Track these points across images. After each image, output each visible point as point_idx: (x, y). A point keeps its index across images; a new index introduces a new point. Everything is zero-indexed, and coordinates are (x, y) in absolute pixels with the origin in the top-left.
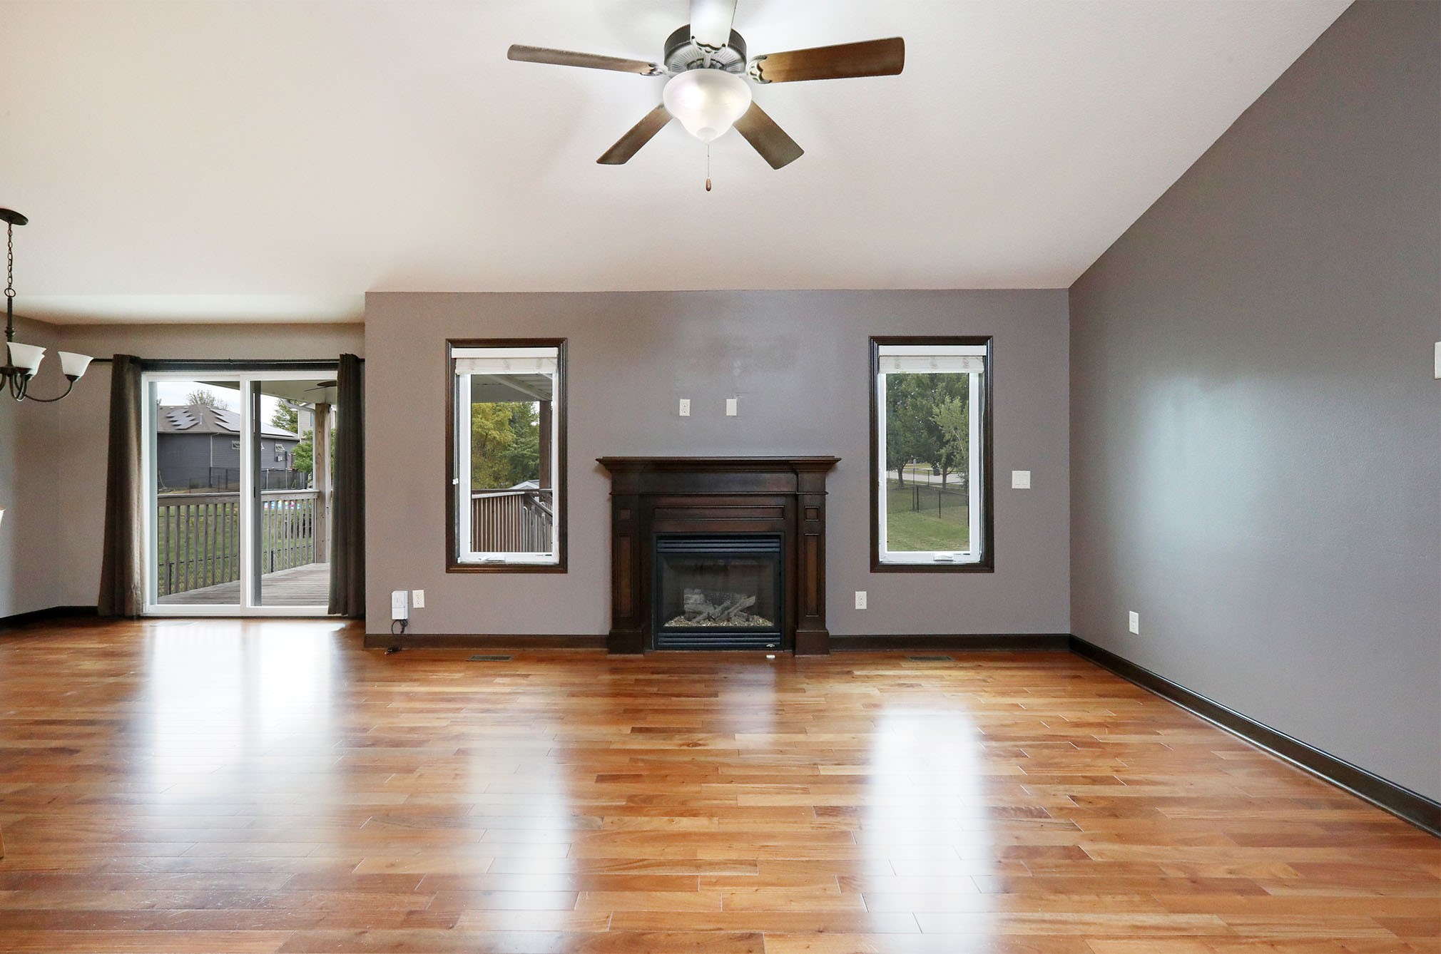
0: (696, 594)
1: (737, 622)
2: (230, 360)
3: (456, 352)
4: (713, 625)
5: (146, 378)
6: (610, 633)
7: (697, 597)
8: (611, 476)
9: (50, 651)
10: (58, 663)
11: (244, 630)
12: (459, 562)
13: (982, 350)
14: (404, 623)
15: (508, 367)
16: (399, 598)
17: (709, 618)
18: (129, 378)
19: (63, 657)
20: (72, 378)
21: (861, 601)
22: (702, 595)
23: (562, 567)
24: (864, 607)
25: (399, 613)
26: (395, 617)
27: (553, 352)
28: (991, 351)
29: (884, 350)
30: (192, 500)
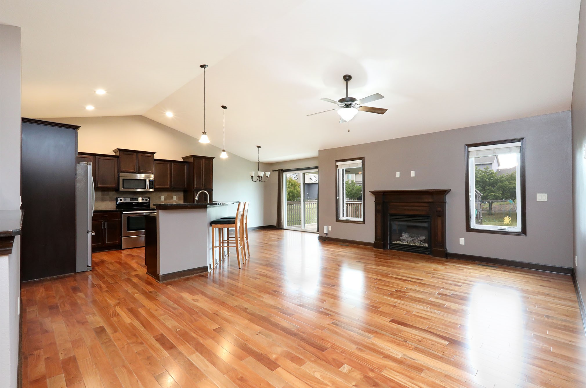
0: (406, 234)
1: (417, 244)
2: (298, 169)
3: (338, 164)
4: (408, 244)
5: (284, 174)
6: (375, 242)
7: (406, 235)
8: (375, 196)
9: (267, 233)
10: (267, 235)
11: (301, 233)
12: (339, 219)
13: (519, 144)
14: (326, 234)
15: (350, 167)
16: (325, 227)
17: (407, 242)
18: (281, 175)
19: (268, 234)
20: (267, 177)
21: (462, 241)
22: (408, 235)
23: (364, 222)
24: (463, 244)
25: (325, 231)
26: (325, 232)
27: (361, 161)
28: (523, 144)
29: (470, 149)
30: (297, 203)
